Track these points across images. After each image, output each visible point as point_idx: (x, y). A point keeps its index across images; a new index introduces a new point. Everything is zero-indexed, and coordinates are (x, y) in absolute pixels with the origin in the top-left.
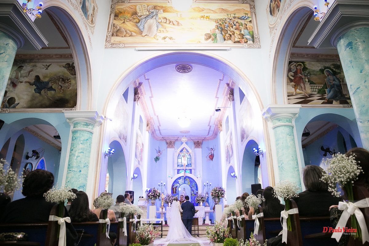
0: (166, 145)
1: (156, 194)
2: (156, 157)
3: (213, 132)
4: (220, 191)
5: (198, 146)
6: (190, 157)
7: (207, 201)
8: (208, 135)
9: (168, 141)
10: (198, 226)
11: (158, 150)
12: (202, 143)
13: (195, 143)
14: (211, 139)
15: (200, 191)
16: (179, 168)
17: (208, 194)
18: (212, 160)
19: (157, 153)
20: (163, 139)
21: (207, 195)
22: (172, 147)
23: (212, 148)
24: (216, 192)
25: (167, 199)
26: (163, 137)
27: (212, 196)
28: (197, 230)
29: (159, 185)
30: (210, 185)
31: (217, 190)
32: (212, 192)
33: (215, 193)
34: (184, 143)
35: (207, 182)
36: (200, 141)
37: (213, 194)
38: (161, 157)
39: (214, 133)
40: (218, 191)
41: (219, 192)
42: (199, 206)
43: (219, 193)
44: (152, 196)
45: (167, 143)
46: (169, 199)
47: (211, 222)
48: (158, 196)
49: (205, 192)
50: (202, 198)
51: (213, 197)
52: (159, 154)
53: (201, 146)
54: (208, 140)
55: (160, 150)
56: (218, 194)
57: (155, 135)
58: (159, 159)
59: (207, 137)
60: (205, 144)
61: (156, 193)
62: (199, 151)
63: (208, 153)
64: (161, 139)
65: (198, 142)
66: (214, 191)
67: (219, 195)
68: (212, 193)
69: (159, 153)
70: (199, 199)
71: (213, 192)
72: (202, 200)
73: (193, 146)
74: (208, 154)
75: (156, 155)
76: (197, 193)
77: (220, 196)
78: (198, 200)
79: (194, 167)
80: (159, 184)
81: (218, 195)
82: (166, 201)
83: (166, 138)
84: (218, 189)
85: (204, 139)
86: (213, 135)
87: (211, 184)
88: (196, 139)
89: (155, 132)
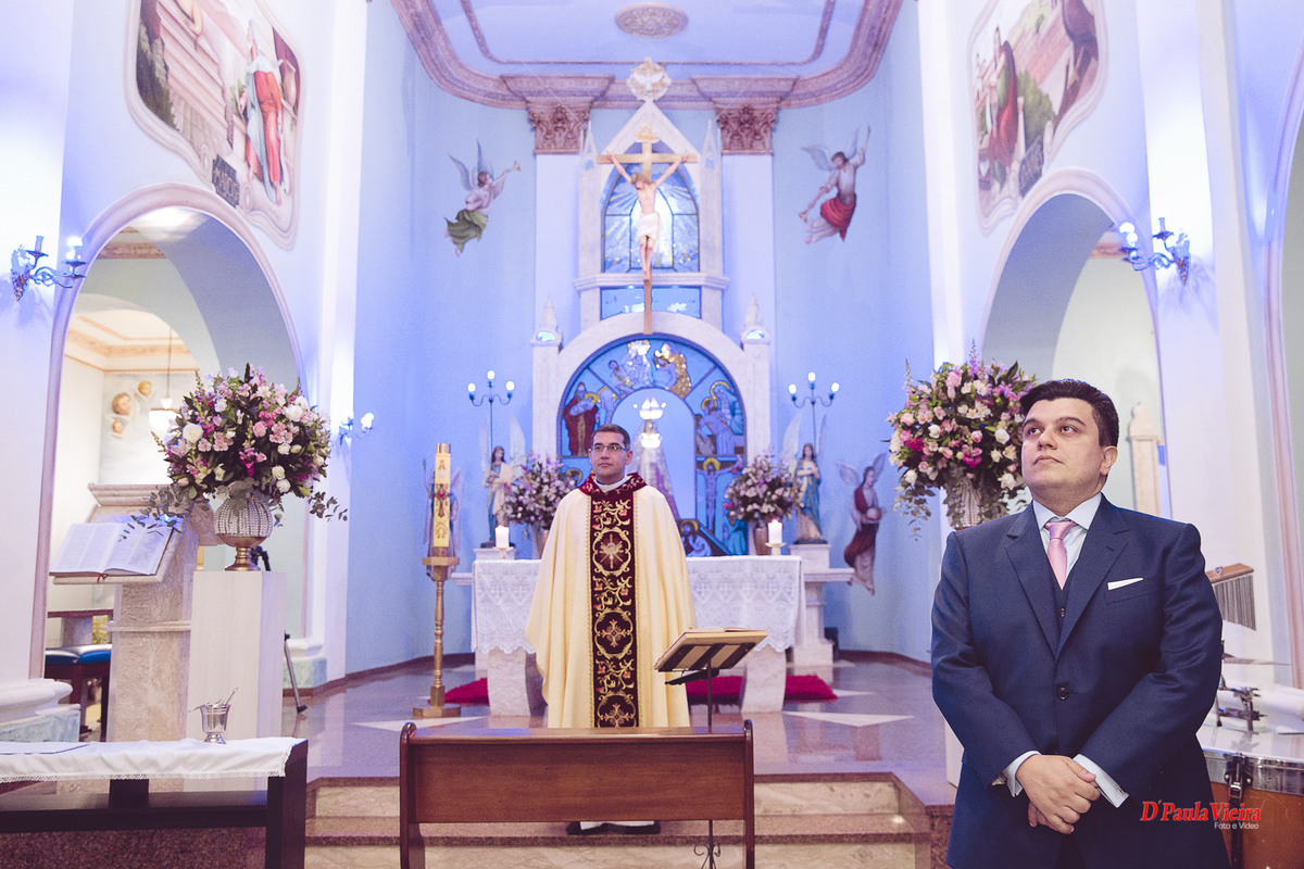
0: (527, 138)
1: (264, 444)
2: (462, 216)
3: (859, 27)
4: (1005, 407)
5: (747, 141)
6: (690, 207)
7: (810, 510)
8: (819, 51)
9: (542, 108)
10: (750, 841)
11: (472, 165)
12: (770, 123)
13: (723, 122)
14: (836, 91)
15: (758, 443)
16: (610, 278)
17: (813, 457)
18: (843, 235)
19: (468, 186)
20: (510, 91)
21: (808, 464)
22: (571, 145)
23: (840, 154)
24: (963, 421)
25: (522, 492)
26: (504, 79)
27: (912, 463)
28: (735, 841)
29: (472, 398)
30: (832, 397)
31: (969, 400)
32: (908, 419)
33: (953, 434)
34: (649, 107)
35: (812, 377)
36: (758, 104)
37: (931, 447)
38: (496, 217)
39: (865, 30)
40: (981, 412)
41: (994, 420)
42: (753, 557)
43: (1001, 434)
44: (206, 456)
45: (535, 122)
46: (539, 490)
47: (835, 648)
48: (283, 461)
49: (794, 446)
50: (774, 485)
51: (922, 478)
52: (482, 192)
53: (767, 140)
54: (817, 97)
55: (487, 167)
56: (989, 442)
57: (443, 54)
58: (478, 229)
59: (807, 72)
60: (793, 128)
61: (259, 429)
62: (751, 170)
63: (815, 185)
64: (489, 95)
65: (747, 110)
66: (941, 413)
67: (996, 455)
68: (911, 428)
69: (481, 183)
70: (751, 493)
71: (924, 415)
72: (771, 502)
73: (713, 135)
74: (817, 191)
75: (457, 199)
76: (741, 450)
77: (1005, 463)
78: (746, 501)
79: (717, 273)
80: (472, 388)
81: (986, 457)
82: (520, 503)
83: (525, 86)
84: (982, 387)
85: (784, 87)
86: (849, 55)
87: (835, 388)
88: (736, 86)
89: (438, 21)
